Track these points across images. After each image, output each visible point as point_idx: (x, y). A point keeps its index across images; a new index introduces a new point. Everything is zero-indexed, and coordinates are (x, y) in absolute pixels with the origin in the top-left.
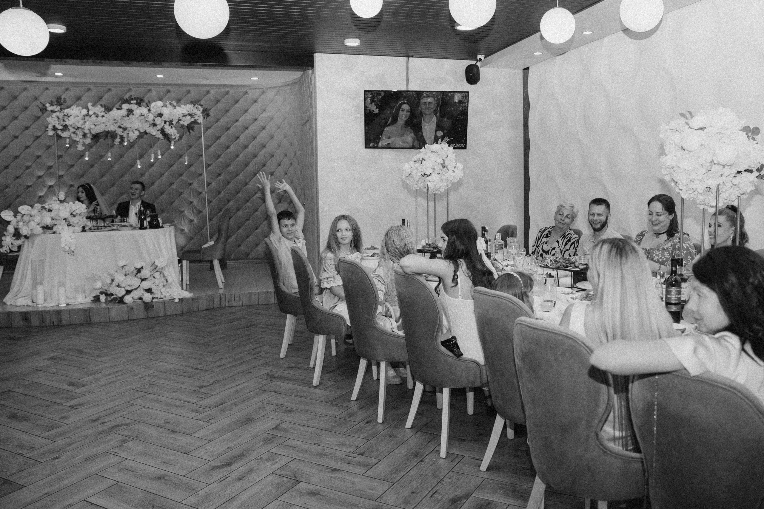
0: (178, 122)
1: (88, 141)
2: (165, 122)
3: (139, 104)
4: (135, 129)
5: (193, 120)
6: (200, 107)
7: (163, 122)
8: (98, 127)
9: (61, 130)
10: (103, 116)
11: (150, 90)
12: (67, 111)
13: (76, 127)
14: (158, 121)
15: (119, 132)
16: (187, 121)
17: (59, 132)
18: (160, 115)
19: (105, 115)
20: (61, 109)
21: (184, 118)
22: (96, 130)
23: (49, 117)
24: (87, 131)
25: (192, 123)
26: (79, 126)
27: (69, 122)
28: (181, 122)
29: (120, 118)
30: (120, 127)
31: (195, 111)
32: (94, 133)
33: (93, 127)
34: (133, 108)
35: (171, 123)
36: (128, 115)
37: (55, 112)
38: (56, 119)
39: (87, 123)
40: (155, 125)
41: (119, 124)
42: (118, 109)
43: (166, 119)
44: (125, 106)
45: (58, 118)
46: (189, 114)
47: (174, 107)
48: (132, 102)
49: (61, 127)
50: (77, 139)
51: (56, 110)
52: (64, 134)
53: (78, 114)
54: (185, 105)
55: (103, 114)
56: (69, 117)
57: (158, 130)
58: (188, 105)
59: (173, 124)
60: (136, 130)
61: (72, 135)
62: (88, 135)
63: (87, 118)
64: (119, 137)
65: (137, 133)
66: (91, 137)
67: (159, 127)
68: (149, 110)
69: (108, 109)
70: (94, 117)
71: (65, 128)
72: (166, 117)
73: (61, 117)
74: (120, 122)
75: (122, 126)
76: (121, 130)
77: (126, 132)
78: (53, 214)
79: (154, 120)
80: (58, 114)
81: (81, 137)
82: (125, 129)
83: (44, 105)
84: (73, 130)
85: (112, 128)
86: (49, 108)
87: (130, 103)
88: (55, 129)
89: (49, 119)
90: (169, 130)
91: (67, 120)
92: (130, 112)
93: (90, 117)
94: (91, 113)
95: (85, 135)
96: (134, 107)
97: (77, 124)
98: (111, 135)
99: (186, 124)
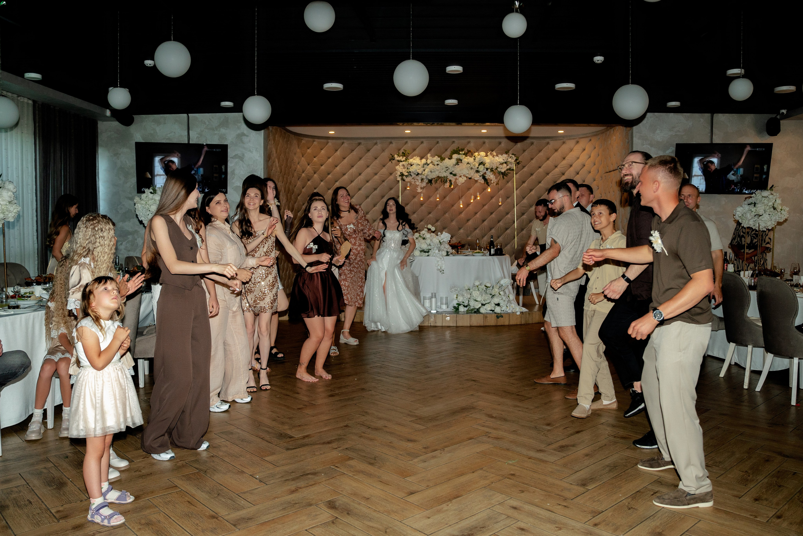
0: (496, 169)
1: (424, 184)
2: (487, 169)
3: (466, 154)
4: (462, 175)
5: (508, 167)
6: (513, 156)
7: (485, 170)
8: (433, 173)
9: (406, 176)
10: (438, 165)
11: (469, 142)
12: (411, 161)
13: (417, 174)
14: (481, 168)
15: (451, 177)
16: (503, 169)
17: (404, 177)
18: (482, 163)
19: (440, 164)
20: (406, 160)
21: (501, 166)
22: (433, 176)
23: (397, 166)
24: (424, 177)
25: (507, 170)
26: (420, 172)
27: (412, 169)
28: (499, 169)
29: (452, 165)
30: (451, 173)
31: (510, 160)
32: (430, 179)
33: (430, 173)
34: (461, 159)
35: (492, 170)
36: (457, 164)
37: (402, 161)
38: (402, 167)
39: (426, 170)
40: (478, 171)
41: (450, 171)
42: (449, 159)
43: (488, 167)
44: (455, 156)
45: (403, 165)
46: (506, 163)
47: (493, 156)
48: (461, 153)
49: (407, 174)
50: (417, 183)
51: (402, 160)
52: (407, 179)
53: (419, 164)
54: (502, 155)
55: (439, 163)
56: (412, 165)
57: (480, 176)
58: (504, 155)
59: (493, 171)
60: (464, 175)
61: (413, 181)
62: (425, 180)
63: (426, 166)
64: (448, 181)
65: (465, 178)
66: (427, 181)
67: (482, 173)
68: (475, 159)
69: (442, 159)
70: (431, 165)
71: (410, 174)
72: (487, 165)
73: (406, 166)
74: (450, 169)
75: (453, 173)
76: (452, 175)
77: (455, 177)
78: (428, 241)
79: (478, 168)
80: (404, 163)
81: (420, 181)
82: (455, 175)
83: (393, 156)
84: (414, 176)
85: (443, 175)
86: (397, 158)
87: (460, 154)
88: (402, 175)
89: (397, 167)
90: (490, 176)
91: (411, 168)
92: (459, 161)
93: (428, 165)
94: (429, 161)
95: (422, 180)
96: (462, 157)
97: (418, 171)
98: (444, 180)
99: (503, 171)
